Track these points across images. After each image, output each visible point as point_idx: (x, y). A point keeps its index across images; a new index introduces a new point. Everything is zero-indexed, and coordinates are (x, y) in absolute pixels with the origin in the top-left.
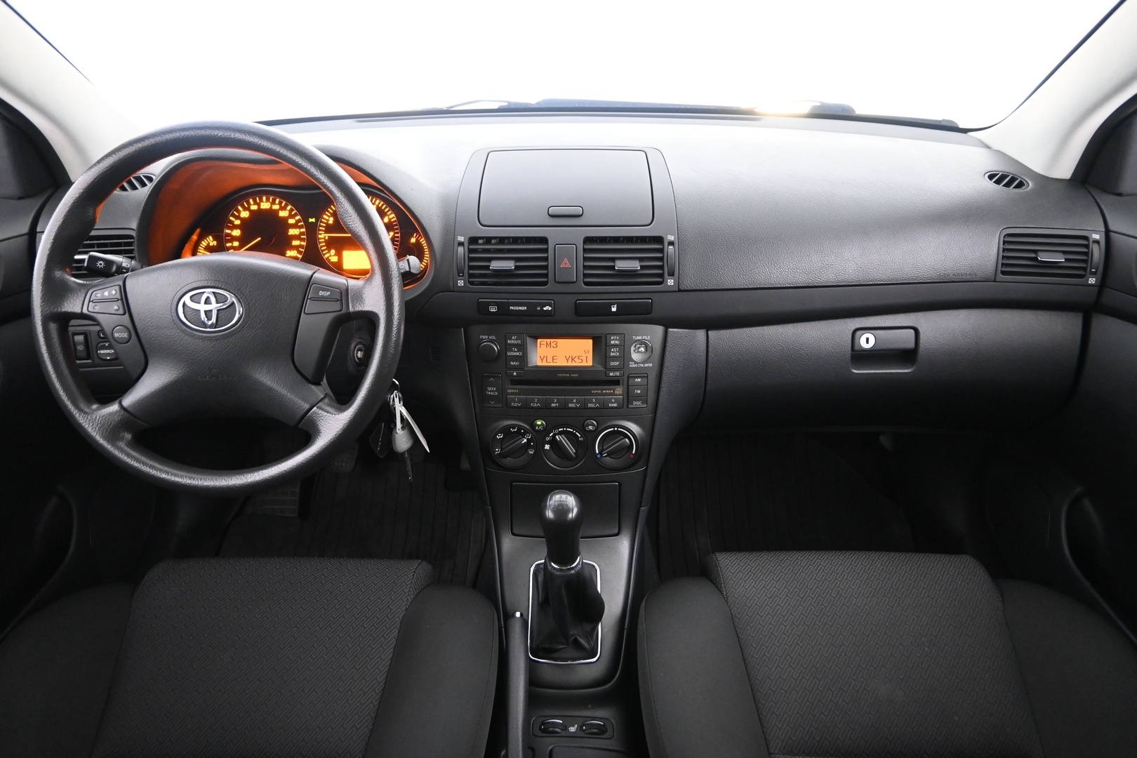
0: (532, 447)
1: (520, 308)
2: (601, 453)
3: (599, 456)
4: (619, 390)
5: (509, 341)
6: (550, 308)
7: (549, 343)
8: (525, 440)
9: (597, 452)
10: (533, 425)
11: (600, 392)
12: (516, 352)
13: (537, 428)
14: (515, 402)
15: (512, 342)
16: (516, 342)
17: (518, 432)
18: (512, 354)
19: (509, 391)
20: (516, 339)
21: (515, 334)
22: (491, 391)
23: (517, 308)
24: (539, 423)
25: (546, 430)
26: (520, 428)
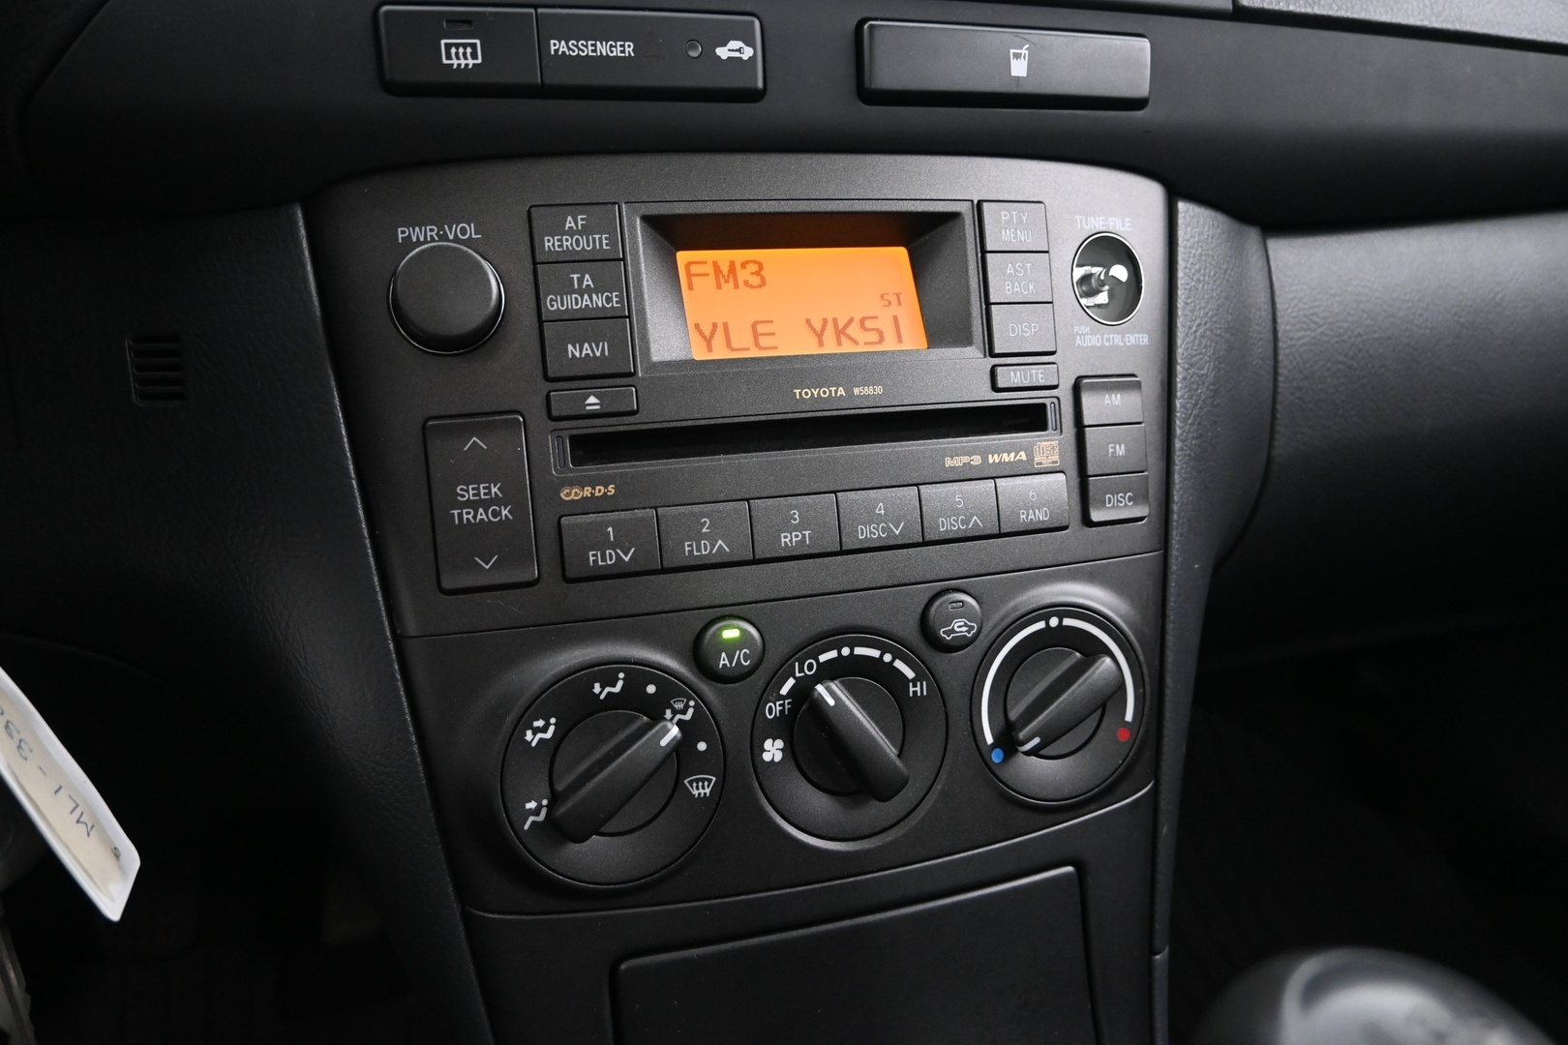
0: (701, 764)
1: (603, 49)
2: (1008, 740)
3: (997, 757)
4: (1048, 447)
5: (550, 243)
6: (748, 53)
7: (725, 269)
8: (675, 731)
9: (990, 739)
10: (699, 655)
11: (977, 460)
12: (589, 291)
13: (724, 660)
14: (602, 545)
15: (568, 243)
16: (584, 244)
17: (632, 698)
18: (571, 303)
19: (571, 494)
20: (586, 231)
21: (575, 206)
22: (474, 505)
23: (587, 49)
24: (730, 633)
25: (766, 669)
26: (639, 672)
